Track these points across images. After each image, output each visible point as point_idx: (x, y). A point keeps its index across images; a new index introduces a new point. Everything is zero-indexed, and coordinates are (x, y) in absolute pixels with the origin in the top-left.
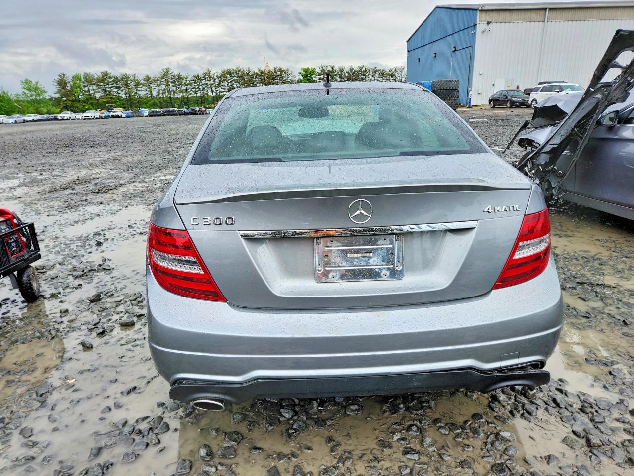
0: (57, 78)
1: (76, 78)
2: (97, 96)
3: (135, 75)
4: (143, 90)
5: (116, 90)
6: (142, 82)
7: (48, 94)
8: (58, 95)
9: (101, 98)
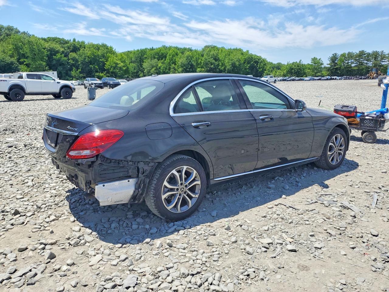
0: (331, 55)
1: (343, 55)
2: (353, 65)
3: (383, 51)
4: (386, 61)
5: (366, 62)
6: (387, 56)
7: (324, 65)
8: (329, 66)
9: (355, 66)
